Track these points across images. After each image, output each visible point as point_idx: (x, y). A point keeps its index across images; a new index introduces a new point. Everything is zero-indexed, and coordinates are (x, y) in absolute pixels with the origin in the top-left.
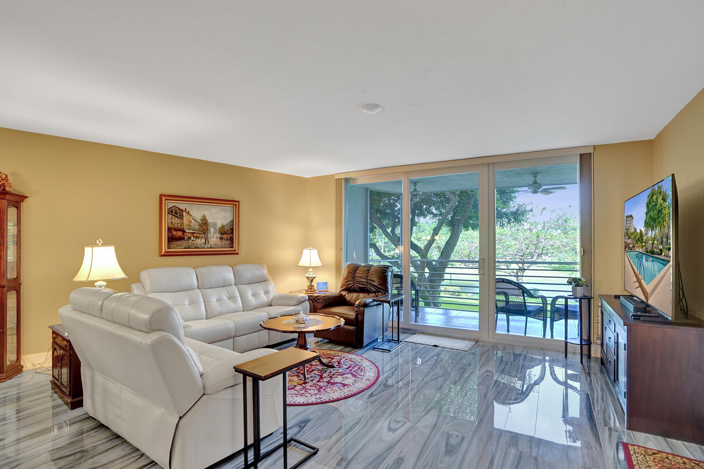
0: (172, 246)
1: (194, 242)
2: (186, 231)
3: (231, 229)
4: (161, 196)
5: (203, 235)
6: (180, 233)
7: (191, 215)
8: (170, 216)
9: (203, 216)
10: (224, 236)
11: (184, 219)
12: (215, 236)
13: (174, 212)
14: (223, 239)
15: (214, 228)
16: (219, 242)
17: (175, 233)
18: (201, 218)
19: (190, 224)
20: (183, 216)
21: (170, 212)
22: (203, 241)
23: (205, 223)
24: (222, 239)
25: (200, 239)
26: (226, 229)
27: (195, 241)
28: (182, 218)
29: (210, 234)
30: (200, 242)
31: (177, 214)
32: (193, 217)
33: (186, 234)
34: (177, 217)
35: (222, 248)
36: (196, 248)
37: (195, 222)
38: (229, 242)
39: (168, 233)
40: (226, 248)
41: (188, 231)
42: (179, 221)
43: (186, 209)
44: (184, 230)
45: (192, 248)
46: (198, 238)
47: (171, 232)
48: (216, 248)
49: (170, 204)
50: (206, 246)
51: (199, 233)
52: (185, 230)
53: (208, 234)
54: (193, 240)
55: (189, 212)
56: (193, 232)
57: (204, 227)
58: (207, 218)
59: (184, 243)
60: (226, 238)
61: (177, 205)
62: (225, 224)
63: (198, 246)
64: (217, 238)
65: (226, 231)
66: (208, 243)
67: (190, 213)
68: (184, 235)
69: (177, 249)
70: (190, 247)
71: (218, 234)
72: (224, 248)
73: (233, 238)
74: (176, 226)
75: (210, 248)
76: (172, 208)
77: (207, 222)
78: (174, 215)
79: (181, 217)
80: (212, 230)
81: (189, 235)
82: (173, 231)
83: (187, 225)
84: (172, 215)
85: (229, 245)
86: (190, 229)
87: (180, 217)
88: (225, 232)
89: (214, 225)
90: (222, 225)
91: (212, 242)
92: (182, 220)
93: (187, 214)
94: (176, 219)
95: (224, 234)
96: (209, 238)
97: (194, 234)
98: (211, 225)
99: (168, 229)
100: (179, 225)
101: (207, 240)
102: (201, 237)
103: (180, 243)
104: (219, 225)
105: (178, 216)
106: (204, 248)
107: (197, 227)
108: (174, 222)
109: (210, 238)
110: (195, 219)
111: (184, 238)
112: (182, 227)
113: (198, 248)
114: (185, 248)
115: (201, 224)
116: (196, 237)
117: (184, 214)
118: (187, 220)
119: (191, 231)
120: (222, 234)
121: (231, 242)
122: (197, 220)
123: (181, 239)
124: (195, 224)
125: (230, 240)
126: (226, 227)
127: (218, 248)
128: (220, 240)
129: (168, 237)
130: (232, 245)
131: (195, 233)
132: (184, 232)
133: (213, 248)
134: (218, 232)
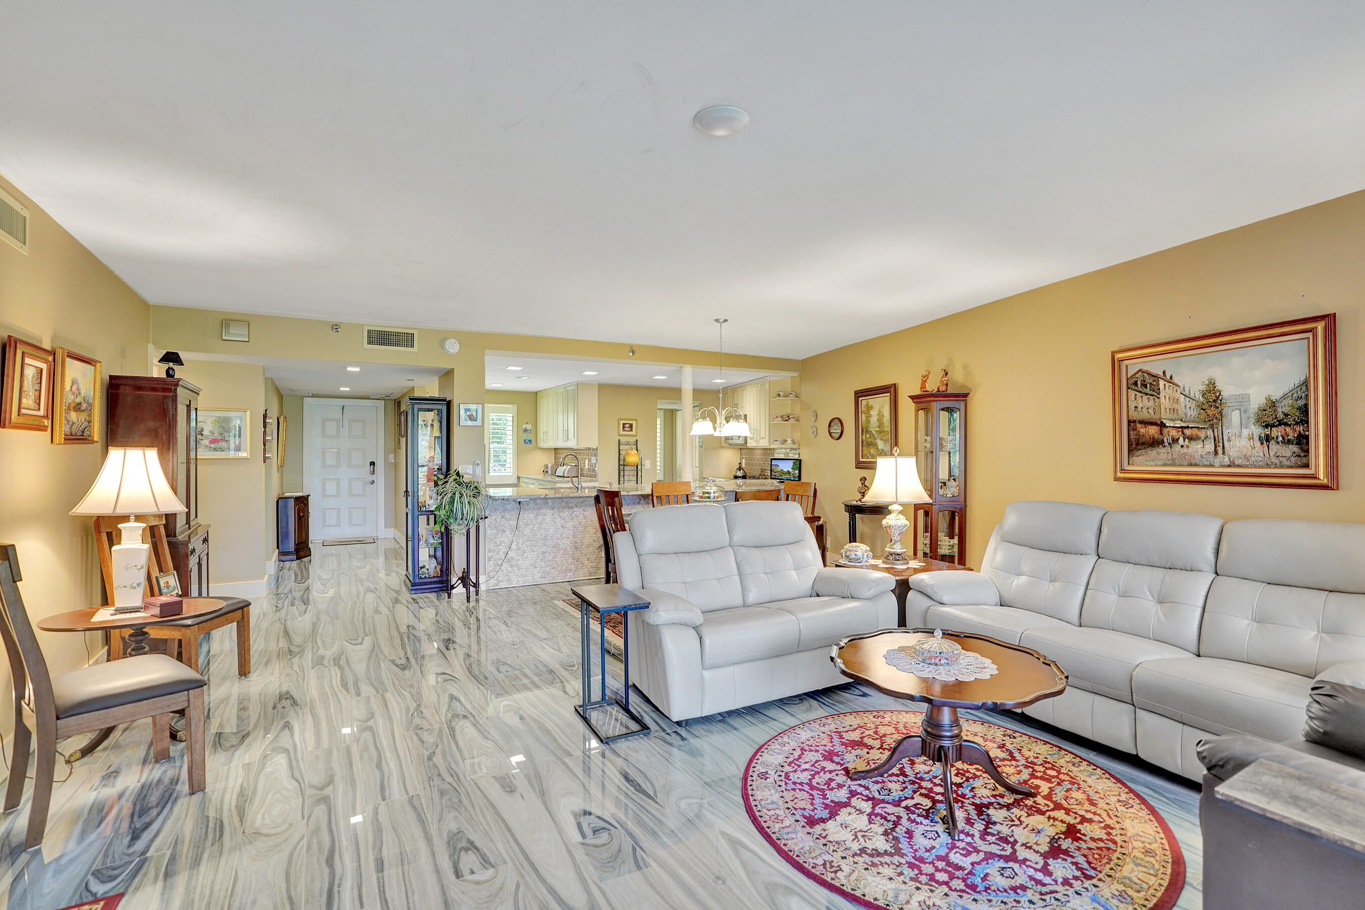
0: (1135, 459)
1: (1185, 450)
2: (1167, 425)
3: (1299, 408)
4: (1113, 354)
5: (1210, 433)
6: (1153, 431)
7: (1177, 385)
8: (1132, 393)
9: (1207, 382)
10: (1276, 432)
11: (1161, 396)
12: (1245, 432)
13: (1139, 383)
14: (1272, 442)
15: (1240, 410)
16: (1259, 451)
17: (1142, 430)
18: (1203, 388)
19: (1176, 406)
20: (1159, 389)
21: (1133, 384)
22: (1210, 447)
23: (1214, 401)
24: (1267, 440)
25: (1200, 442)
26: (1280, 410)
27: (1188, 447)
28: (1156, 394)
29: (1227, 428)
30: (1201, 449)
31: (1146, 386)
32: (1182, 388)
33: (1165, 431)
34: (1147, 394)
35: (1268, 466)
36: (1190, 465)
37: (1187, 399)
38: (1295, 448)
39: (1129, 431)
40: (1282, 467)
41: (1172, 425)
42: (1151, 403)
43: (1164, 373)
44: (1162, 422)
45: (1180, 465)
46: (1195, 440)
47: (1134, 429)
48: (1247, 467)
49: (1133, 367)
50: (1217, 461)
51: (1198, 428)
52: (1164, 421)
53: (1224, 428)
54: (1182, 446)
55: (1171, 377)
56: (1184, 425)
57: (1212, 412)
58: (1219, 386)
59: (1161, 453)
60: (1280, 439)
61: (1145, 368)
62: (1276, 395)
63: (1197, 462)
64: (1251, 438)
65: (1280, 416)
66: (1224, 453)
67: (1175, 380)
68: (1161, 434)
69: (1147, 465)
70: (1177, 462)
71: (1253, 427)
72: (1276, 467)
73: (1307, 437)
74: (1145, 415)
75: (1229, 466)
76: (1137, 376)
77: (1218, 398)
78: (1141, 389)
79: (1155, 392)
80: (1234, 417)
81: (1174, 433)
82: (1139, 425)
83: (1168, 411)
84: (1137, 391)
85: (1293, 459)
86: (1175, 420)
87: (1152, 393)
88: (1278, 421)
89: (1242, 401)
90: (1268, 399)
91: (1236, 449)
92: (1156, 399)
93: (1167, 384)
94: (1145, 397)
95: (1273, 426)
96: (1225, 438)
97: (1186, 431)
98: (1230, 404)
99: (1129, 422)
100: (1151, 411)
101: (1221, 445)
102: (1203, 436)
103: (1153, 453)
104: (1257, 400)
105: (1148, 391)
106: (1211, 466)
107: (1193, 413)
108: (1140, 405)
109: (1229, 440)
110: (1187, 393)
111: (1163, 442)
112: (1157, 416)
113: (1196, 465)
114: (1165, 465)
115: (1203, 404)
116: (1191, 439)
117: (1162, 383)
118: (1167, 397)
119: (1179, 424)
120: (1266, 426)
121: (1303, 450)
122: (1192, 396)
123: (1155, 443)
124: (1188, 406)
125: (1297, 444)
126: (1282, 404)
127: (1255, 467)
128: (1262, 444)
129: (1129, 440)
130: (1304, 460)
131: (1188, 427)
132: (1162, 425)
133: (1239, 466)
134: (1253, 420)
